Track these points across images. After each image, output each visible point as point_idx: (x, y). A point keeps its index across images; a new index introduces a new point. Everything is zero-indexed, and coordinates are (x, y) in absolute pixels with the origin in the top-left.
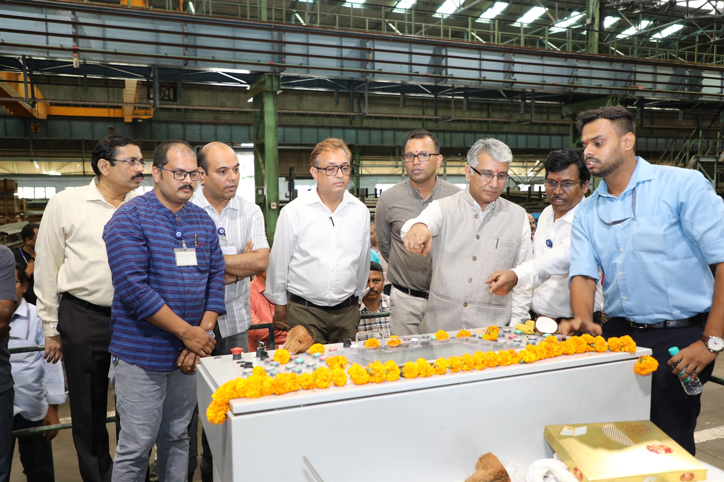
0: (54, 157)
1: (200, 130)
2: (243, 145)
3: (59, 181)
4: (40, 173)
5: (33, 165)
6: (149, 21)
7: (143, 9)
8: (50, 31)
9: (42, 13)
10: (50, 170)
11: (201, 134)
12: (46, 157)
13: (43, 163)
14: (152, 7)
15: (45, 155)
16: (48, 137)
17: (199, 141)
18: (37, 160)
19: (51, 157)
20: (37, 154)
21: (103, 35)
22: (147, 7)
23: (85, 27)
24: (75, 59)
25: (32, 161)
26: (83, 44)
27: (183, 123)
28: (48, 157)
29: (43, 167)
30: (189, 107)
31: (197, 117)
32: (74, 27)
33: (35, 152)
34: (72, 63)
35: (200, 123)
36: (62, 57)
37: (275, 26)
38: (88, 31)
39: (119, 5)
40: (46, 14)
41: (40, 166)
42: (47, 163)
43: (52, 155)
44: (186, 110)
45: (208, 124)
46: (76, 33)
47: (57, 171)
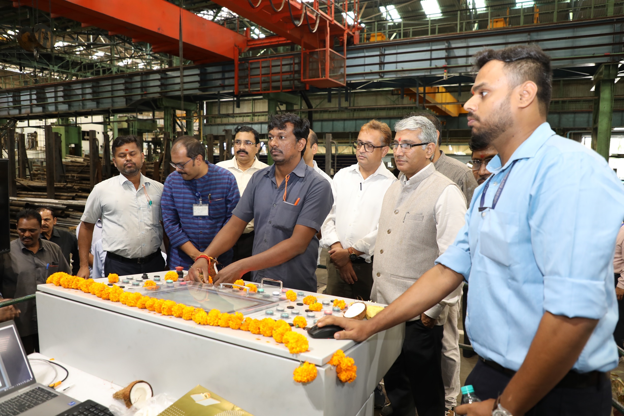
0: (462, 142)
1: (574, 118)
2: (616, 129)
3: (463, 159)
4: (453, 153)
5: (448, 148)
6: (501, 37)
7: (504, 28)
8: (434, 57)
9: (429, 46)
10: (458, 151)
11: (574, 121)
12: (457, 142)
13: (455, 147)
14: (510, 25)
15: (456, 141)
16: (458, 128)
17: (572, 127)
18: (451, 145)
19: (460, 142)
20: (452, 141)
21: (467, 53)
22: (508, 26)
23: (455, 50)
24: (445, 74)
25: (447, 145)
26: (453, 63)
27: (559, 113)
28: (458, 142)
29: (455, 149)
30: (565, 99)
31: (573, 107)
32: (446, 52)
33: (450, 139)
34: (443, 77)
35: (574, 113)
36: (438, 74)
37: (617, 19)
38: (458, 53)
39: (486, 30)
40: (432, 46)
41: (453, 149)
42: (457, 146)
43: (461, 141)
44: (564, 102)
45: (582, 112)
46: (448, 56)
47: (463, 151)
